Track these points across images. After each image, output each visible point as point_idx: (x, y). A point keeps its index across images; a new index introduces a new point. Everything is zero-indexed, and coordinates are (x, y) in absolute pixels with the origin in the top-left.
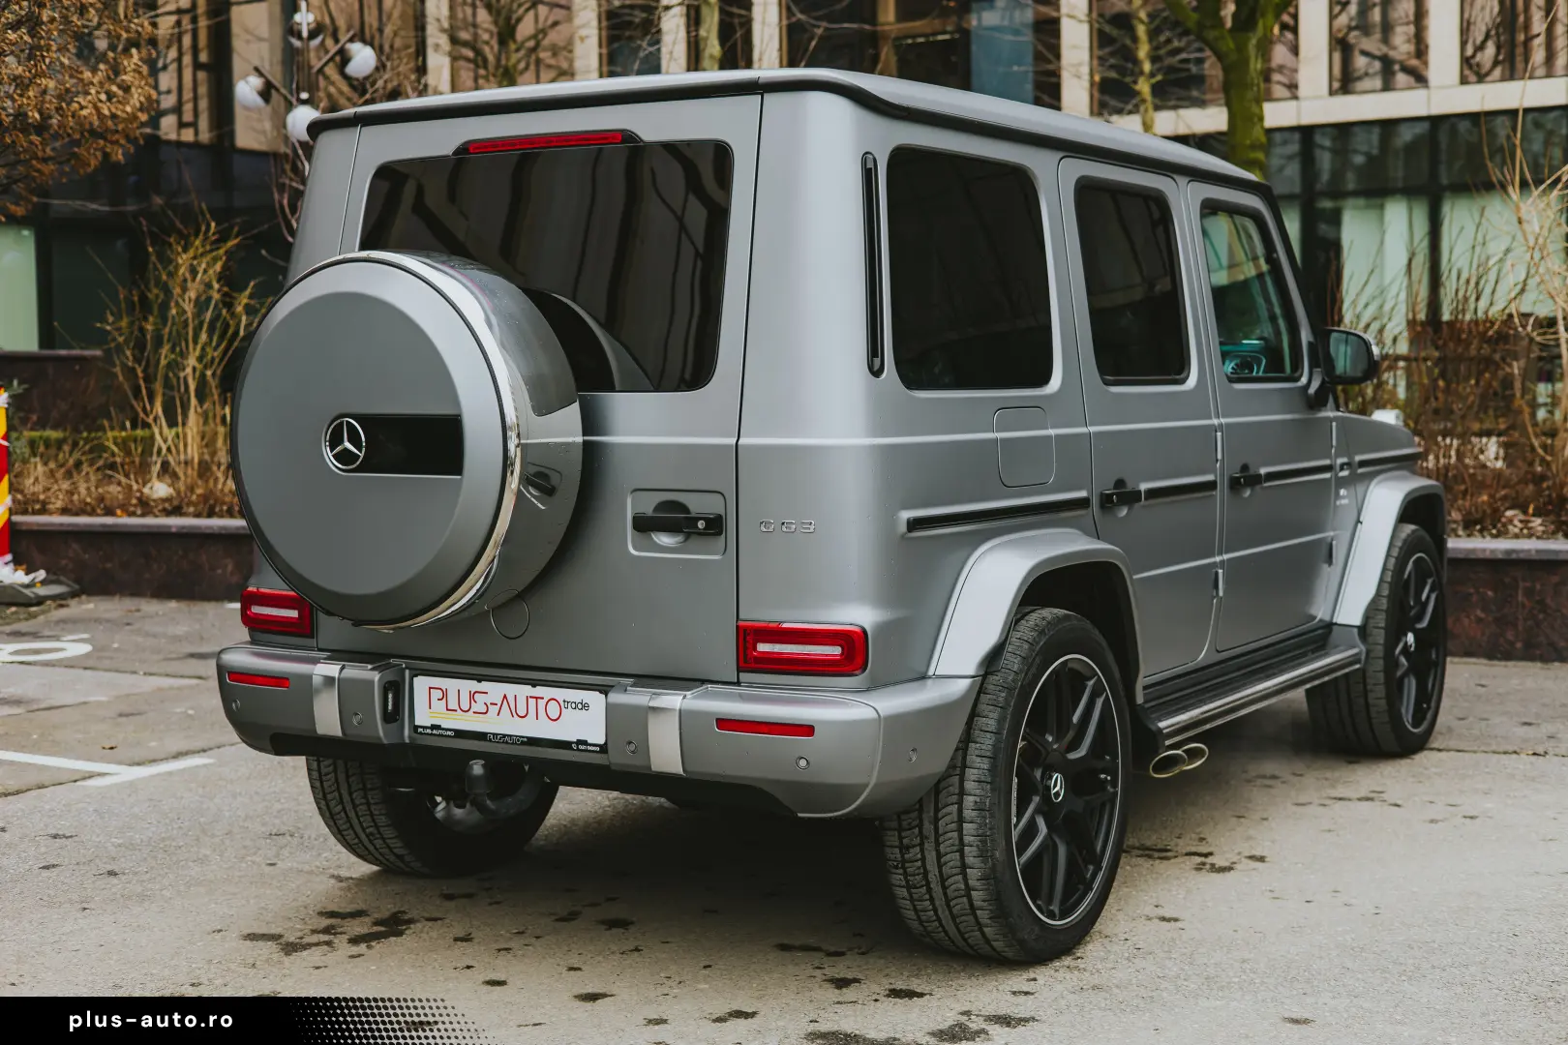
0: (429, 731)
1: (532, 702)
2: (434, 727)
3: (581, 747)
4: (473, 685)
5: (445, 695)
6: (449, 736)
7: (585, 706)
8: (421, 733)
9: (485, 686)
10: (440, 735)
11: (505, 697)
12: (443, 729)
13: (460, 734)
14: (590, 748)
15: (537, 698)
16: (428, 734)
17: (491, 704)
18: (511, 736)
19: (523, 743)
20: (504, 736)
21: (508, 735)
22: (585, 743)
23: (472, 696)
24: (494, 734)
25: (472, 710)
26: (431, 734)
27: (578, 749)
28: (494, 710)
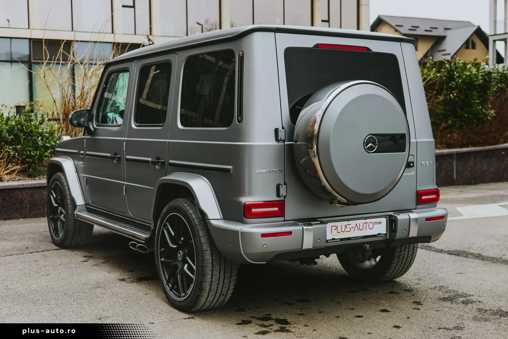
0: (331, 241)
1: (365, 224)
2: (333, 239)
3: (379, 235)
4: (346, 223)
5: (337, 227)
6: (338, 241)
7: (380, 223)
8: (329, 242)
9: (350, 222)
10: (335, 241)
11: (356, 224)
12: (336, 239)
13: (342, 240)
14: (382, 235)
15: (366, 223)
16: (331, 242)
17: (352, 228)
18: (358, 237)
19: (362, 238)
20: (356, 237)
21: (357, 237)
22: (380, 234)
23: (346, 227)
24: (353, 237)
25: (346, 231)
26: (333, 242)
27: (379, 237)
28: (352, 229)
